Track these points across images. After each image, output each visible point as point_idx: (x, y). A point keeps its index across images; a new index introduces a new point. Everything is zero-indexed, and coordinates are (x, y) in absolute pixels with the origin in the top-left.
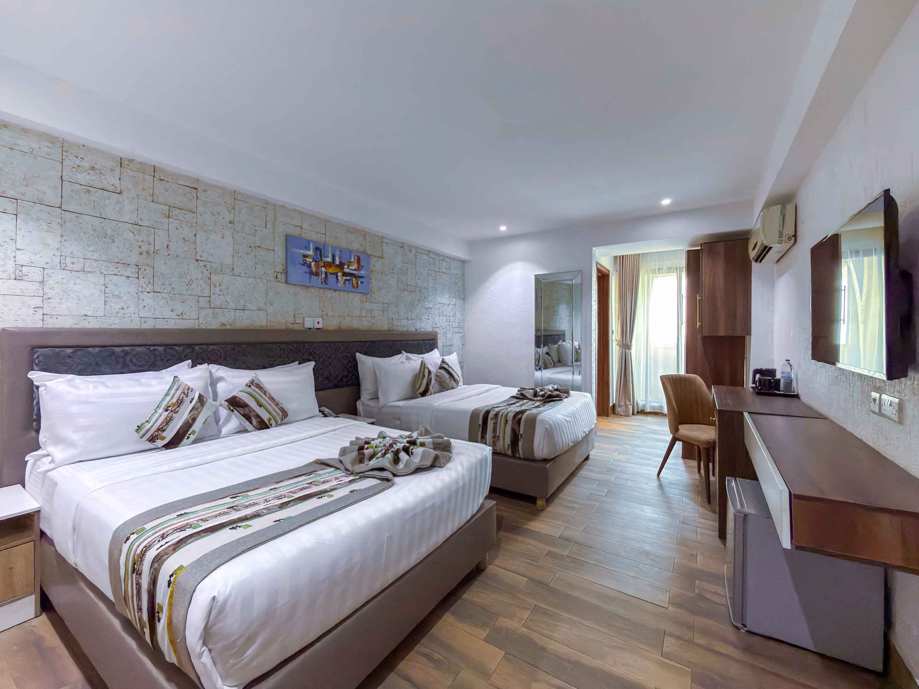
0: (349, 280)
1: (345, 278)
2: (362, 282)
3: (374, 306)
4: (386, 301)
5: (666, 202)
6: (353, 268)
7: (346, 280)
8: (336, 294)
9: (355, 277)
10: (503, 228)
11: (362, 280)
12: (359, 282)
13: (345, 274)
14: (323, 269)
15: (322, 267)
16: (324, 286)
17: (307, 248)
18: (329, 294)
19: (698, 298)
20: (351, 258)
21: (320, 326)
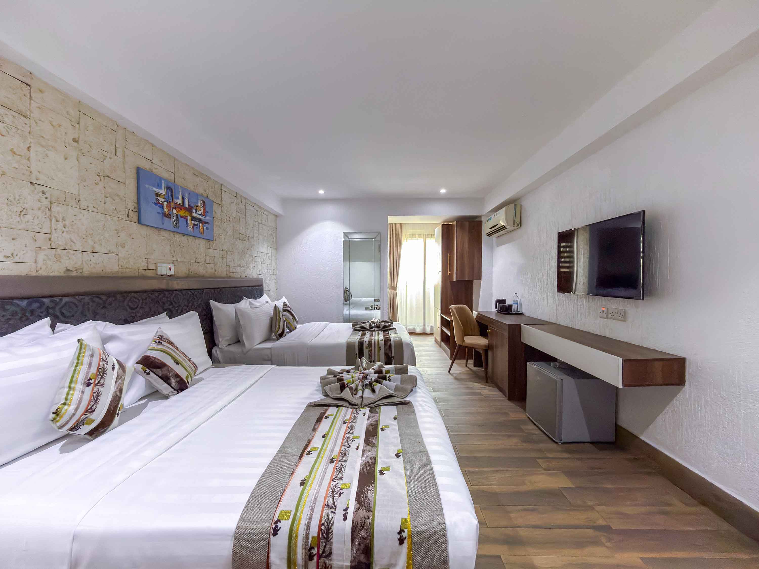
0: (197, 225)
1: (193, 222)
2: (207, 228)
3: (215, 253)
4: (225, 248)
5: (443, 191)
6: (200, 212)
7: (194, 225)
8: (184, 238)
9: (202, 223)
10: (321, 192)
11: (207, 225)
12: (205, 228)
13: (193, 219)
14: (175, 211)
15: (173, 208)
16: (175, 229)
17: (160, 187)
18: (179, 238)
19: (449, 256)
20: (198, 203)
21: (172, 273)
